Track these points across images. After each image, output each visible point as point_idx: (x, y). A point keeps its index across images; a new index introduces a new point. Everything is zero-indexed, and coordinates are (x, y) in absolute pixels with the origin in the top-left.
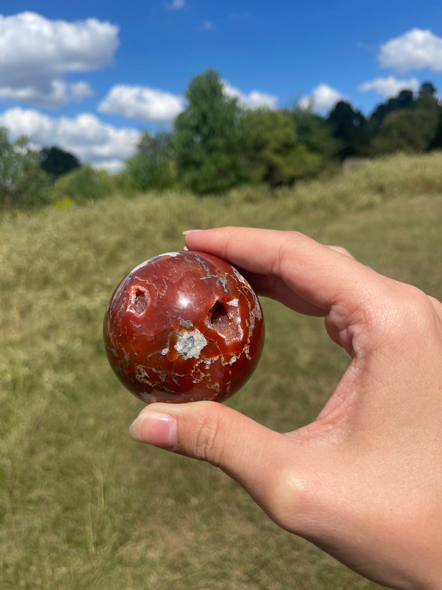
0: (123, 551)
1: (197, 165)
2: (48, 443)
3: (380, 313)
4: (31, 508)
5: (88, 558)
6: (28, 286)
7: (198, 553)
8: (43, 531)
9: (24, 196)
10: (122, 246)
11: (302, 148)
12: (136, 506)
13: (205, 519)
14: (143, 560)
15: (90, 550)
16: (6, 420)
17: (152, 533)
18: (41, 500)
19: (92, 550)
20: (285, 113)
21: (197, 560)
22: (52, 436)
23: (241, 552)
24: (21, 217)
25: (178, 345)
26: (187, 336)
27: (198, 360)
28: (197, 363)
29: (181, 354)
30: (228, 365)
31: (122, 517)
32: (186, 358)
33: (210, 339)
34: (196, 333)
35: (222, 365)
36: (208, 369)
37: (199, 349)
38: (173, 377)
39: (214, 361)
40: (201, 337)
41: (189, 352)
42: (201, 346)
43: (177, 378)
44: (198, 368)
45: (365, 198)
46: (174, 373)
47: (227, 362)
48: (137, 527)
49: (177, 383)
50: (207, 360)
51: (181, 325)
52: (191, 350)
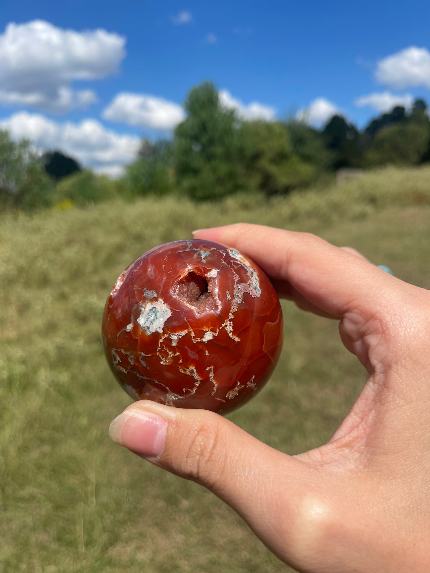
0: (114, 552)
1: (195, 172)
2: (42, 441)
3: (399, 321)
4: (22, 505)
5: (77, 558)
6: (27, 285)
7: (188, 555)
8: (34, 529)
9: (28, 198)
11: (295, 159)
12: (126, 507)
13: (195, 521)
14: (132, 562)
15: (79, 549)
17: (142, 535)
18: (32, 498)
19: (82, 549)
20: (281, 125)
21: (187, 563)
22: (46, 434)
23: (231, 557)
24: (22, 217)
25: (140, 319)
26: (149, 307)
27: (162, 335)
28: (161, 339)
29: (144, 329)
30: (202, 343)
31: (112, 517)
32: (149, 333)
33: (175, 310)
34: (159, 303)
35: (193, 341)
36: (177, 346)
37: (163, 321)
38: (140, 358)
39: (182, 336)
40: (164, 307)
41: (152, 325)
42: (165, 318)
43: (144, 358)
44: (164, 345)
45: (357, 208)
46: (140, 353)
47: (199, 339)
48: (127, 528)
49: (145, 365)
50: (173, 335)
51: (144, 296)
52: (154, 322)
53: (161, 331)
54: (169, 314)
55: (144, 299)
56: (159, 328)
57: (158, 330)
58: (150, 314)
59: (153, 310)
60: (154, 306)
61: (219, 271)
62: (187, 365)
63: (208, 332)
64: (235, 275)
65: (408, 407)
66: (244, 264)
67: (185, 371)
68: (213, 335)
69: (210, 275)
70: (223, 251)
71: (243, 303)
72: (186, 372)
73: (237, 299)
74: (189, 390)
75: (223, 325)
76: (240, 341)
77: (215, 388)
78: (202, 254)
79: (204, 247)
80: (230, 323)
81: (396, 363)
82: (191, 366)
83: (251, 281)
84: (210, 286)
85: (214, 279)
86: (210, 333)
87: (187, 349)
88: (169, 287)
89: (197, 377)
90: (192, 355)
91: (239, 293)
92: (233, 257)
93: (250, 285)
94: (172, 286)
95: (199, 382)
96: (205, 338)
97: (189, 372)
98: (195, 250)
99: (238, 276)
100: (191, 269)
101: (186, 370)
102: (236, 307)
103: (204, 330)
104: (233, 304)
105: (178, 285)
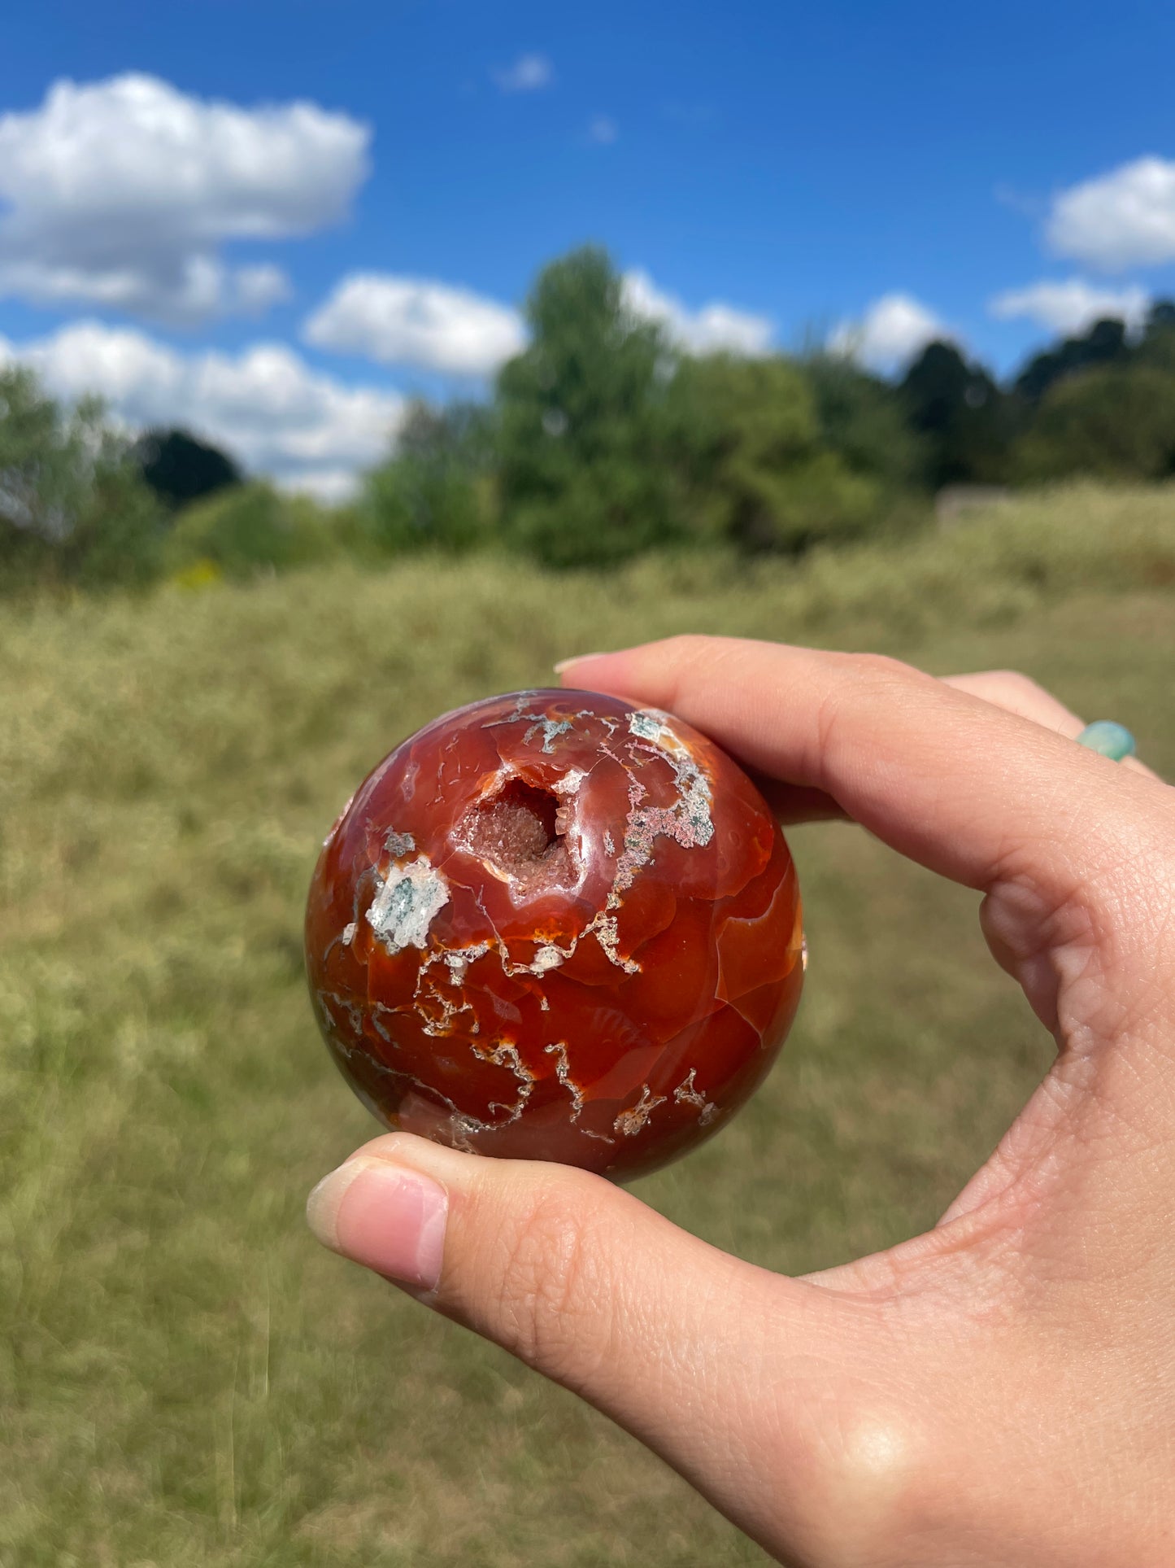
0: (315, 1527)
1: (552, 490)
2: (125, 1218)
3: (1143, 913)
4: (68, 1393)
5: (217, 1541)
7: (518, 1540)
8: (99, 1459)
9: (95, 555)
10: (344, 696)
11: (829, 461)
12: (353, 1402)
13: (541, 1447)
14: (367, 1555)
15: (223, 1518)
16: (12, 1147)
17: (393, 1483)
18: (94, 1375)
19: (230, 1517)
21: (514, 1559)
22: (135, 1198)
23: (636, 1545)
25: (373, 909)
26: (396, 878)
27: (425, 954)
28: (423, 965)
29: (381, 938)
30: (530, 976)
31: (313, 1431)
32: (392, 948)
33: (459, 885)
34: (420, 868)
35: (504, 973)
36: (462, 985)
37: (426, 917)
38: (374, 1017)
39: (475, 956)
40: (431, 878)
41: (400, 927)
42: (432, 907)
43: (385, 1018)
44: (431, 981)
45: (992, 595)
46: (374, 1003)
47: (521, 965)
48: (354, 1462)
49: (387, 1037)
50: (451, 955)
51: (386, 849)
52: (404, 920)
53: (421, 944)
54: (442, 897)
55: (386, 858)
56: (418, 935)
57: (414, 942)
58: (397, 897)
59: (405, 887)
60: (408, 876)
61: (587, 774)
62: (492, 1039)
63: (545, 946)
64: (633, 786)
65: (1154, 1152)
66: (668, 754)
67: (489, 1054)
68: (561, 955)
69: (563, 786)
70: (610, 718)
71: (652, 863)
72: (492, 1057)
73: (632, 854)
74: (506, 1107)
75: (589, 927)
76: (640, 970)
77: (577, 1104)
78: (549, 731)
79: (558, 709)
80: (611, 922)
81: (1131, 1029)
82: (504, 1041)
83: (684, 799)
84: (562, 818)
85: (573, 796)
86: (552, 950)
87: (491, 993)
88: (448, 823)
89: (523, 1073)
90: (505, 1010)
91: (641, 836)
92: (638, 734)
93: (678, 813)
94: (456, 820)
95: (529, 1087)
96: (538, 963)
97: (498, 1058)
98: (530, 720)
99: (643, 788)
100: (511, 771)
101: (493, 1051)
102: (629, 874)
103: (536, 940)
104: (622, 867)
105: (475, 815)
